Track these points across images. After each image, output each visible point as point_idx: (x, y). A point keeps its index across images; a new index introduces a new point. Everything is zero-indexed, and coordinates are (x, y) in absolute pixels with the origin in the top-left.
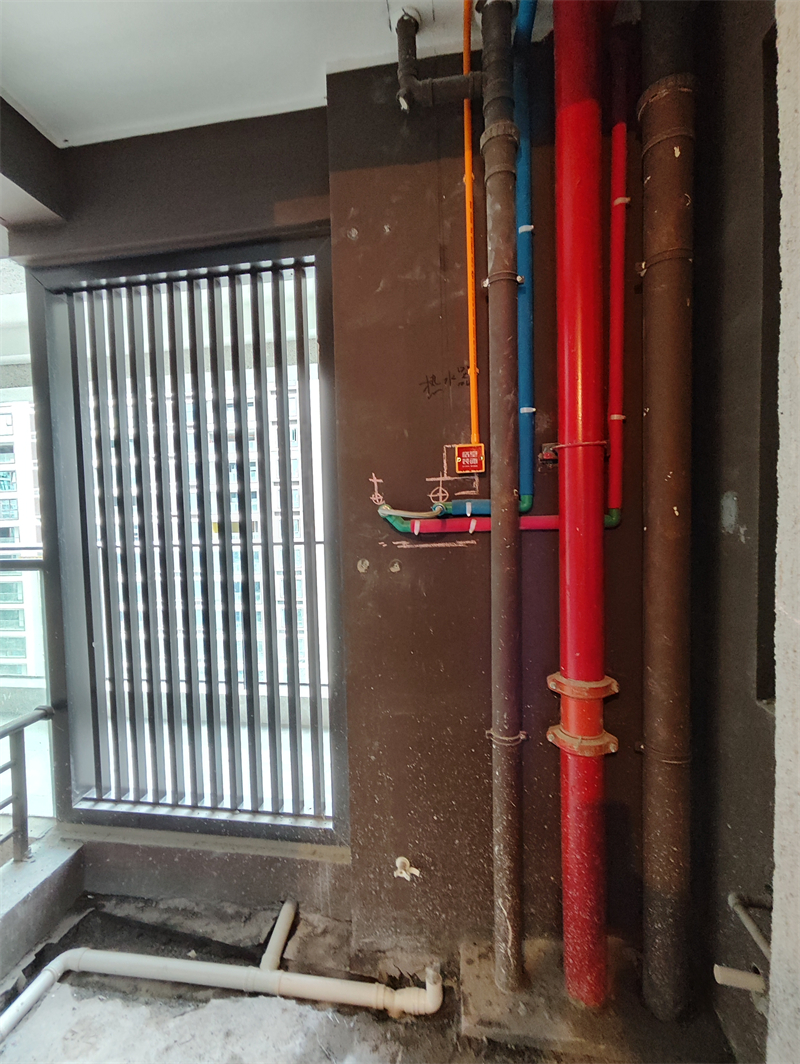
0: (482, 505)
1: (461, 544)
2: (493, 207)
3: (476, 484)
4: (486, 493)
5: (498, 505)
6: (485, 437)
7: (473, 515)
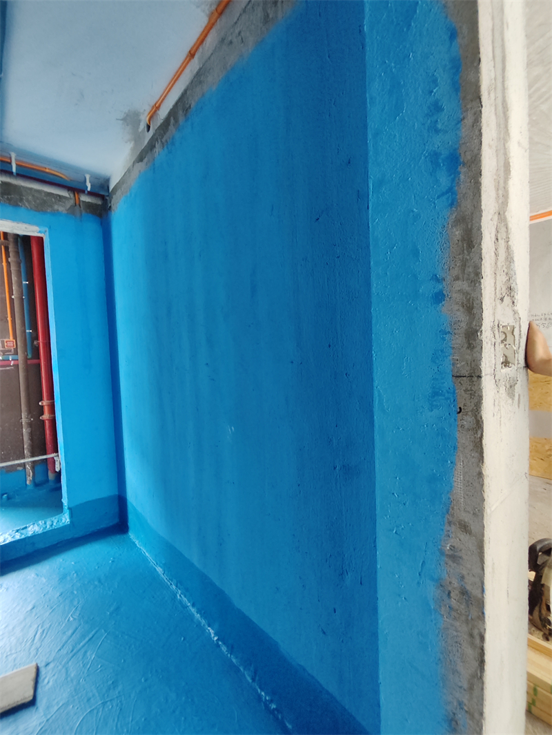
0: (15, 357)
1: (8, 368)
2: (14, 278)
3: (13, 351)
4: (16, 353)
5: (20, 357)
6: (15, 337)
7: (12, 360)
